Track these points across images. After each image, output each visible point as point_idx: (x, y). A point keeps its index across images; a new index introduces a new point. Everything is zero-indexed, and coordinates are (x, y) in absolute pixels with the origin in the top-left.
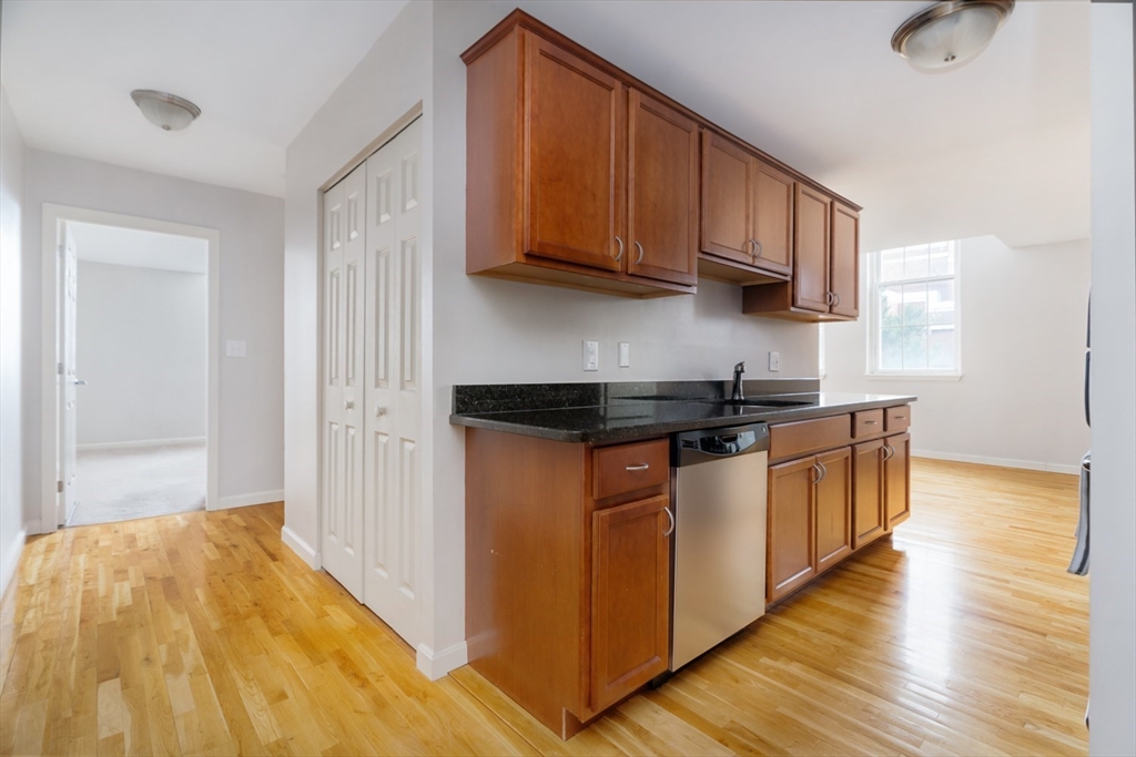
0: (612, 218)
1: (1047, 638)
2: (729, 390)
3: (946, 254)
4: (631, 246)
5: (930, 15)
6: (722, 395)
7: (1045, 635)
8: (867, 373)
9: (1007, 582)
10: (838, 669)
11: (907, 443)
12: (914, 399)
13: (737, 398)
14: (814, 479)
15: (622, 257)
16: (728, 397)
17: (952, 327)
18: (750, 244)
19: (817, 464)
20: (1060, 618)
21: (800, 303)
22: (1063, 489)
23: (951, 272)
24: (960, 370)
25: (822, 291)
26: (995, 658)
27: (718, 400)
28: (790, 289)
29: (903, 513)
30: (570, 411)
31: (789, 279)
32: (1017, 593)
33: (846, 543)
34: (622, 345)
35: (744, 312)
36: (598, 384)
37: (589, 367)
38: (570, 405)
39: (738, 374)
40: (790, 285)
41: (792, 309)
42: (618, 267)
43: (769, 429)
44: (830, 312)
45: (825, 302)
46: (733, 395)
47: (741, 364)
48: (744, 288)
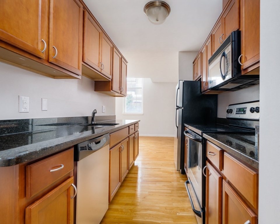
0: (40, 28)
1: (172, 183)
2: (90, 119)
3: (135, 83)
4: (51, 48)
5: (154, 4)
6: (87, 122)
7: (171, 182)
8: (123, 113)
9: (160, 169)
10: (133, 220)
11: (138, 134)
12: (140, 121)
13: (93, 123)
14: (121, 151)
15: (45, 51)
16: (90, 123)
17: (141, 101)
18: (100, 64)
19: (122, 145)
20: (172, 176)
21: (114, 89)
22: (161, 140)
23: (141, 86)
24: (143, 112)
25: (119, 86)
26: (166, 194)
27: (86, 124)
28: (111, 84)
29: (137, 154)
30: (9, 136)
31: (110, 80)
32: (163, 171)
33: (127, 169)
34: (43, 100)
35: (95, 91)
36: (28, 120)
37: (23, 110)
38: (9, 133)
39: (94, 113)
40: (111, 82)
41: (111, 91)
42: (44, 56)
43: (110, 135)
44: (121, 94)
45: (119, 90)
46: (92, 122)
47: (95, 110)
48: (95, 81)
